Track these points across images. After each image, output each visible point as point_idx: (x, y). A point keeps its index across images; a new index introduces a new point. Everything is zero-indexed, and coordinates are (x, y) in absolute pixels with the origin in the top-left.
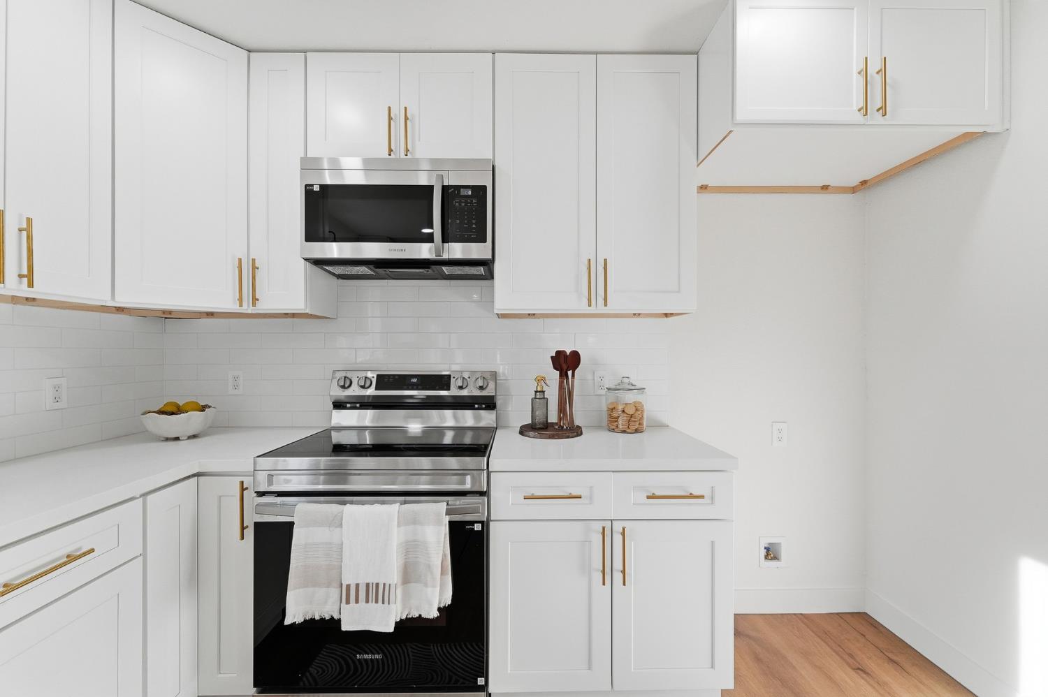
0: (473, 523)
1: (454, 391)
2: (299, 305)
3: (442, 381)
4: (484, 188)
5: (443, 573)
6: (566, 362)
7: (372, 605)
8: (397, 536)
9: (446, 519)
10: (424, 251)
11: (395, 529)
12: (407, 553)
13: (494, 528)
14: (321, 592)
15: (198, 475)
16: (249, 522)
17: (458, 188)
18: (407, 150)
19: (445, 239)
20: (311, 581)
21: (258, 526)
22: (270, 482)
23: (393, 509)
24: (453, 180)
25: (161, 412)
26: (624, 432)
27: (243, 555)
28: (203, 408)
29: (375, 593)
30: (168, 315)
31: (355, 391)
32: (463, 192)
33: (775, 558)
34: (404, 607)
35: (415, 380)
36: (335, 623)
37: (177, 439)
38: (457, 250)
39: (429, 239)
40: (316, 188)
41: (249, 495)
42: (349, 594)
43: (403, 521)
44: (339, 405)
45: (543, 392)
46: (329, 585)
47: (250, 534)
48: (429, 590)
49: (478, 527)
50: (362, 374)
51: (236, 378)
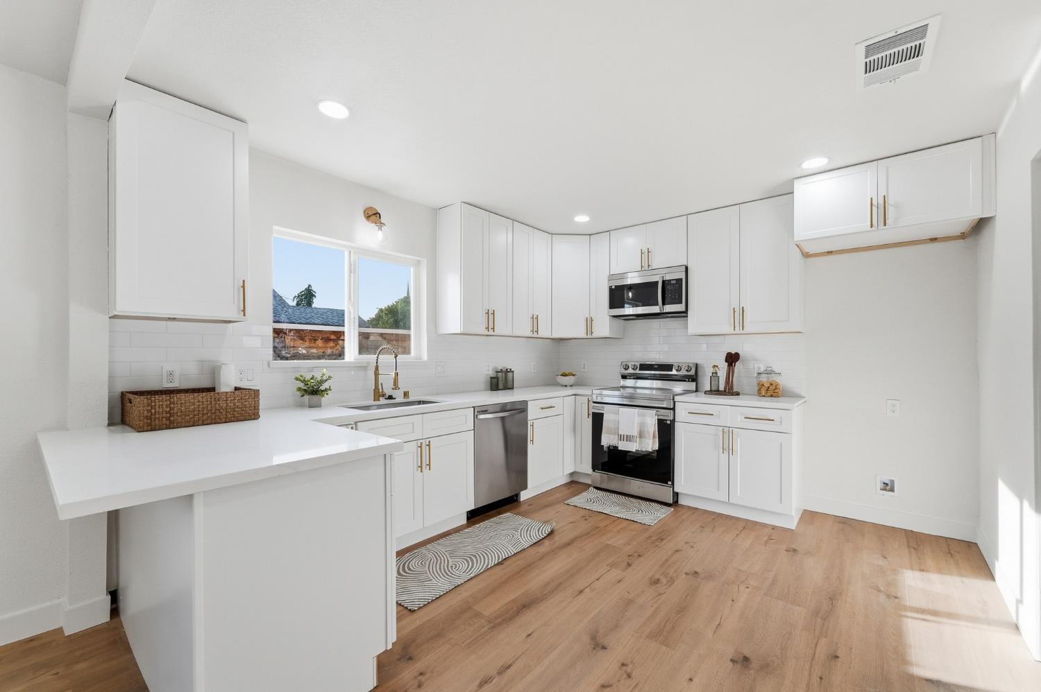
0: (666, 420)
1: (674, 372)
2: (607, 334)
3: (669, 367)
4: (681, 279)
5: (654, 437)
6: (732, 359)
7: (628, 442)
8: (637, 420)
9: (657, 417)
10: (655, 309)
11: (637, 418)
12: (641, 427)
13: (677, 425)
14: (612, 436)
15: (575, 395)
16: (591, 413)
17: (670, 281)
18: (649, 266)
19: (664, 303)
20: (609, 433)
21: (593, 413)
22: (597, 399)
23: (636, 410)
24: (668, 278)
25: (562, 375)
26: (764, 396)
27: (588, 424)
28: (574, 375)
29: (629, 438)
30: (561, 339)
31: (630, 371)
32: (672, 282)
33: (892, 490)
34: (639, 446)
35: (656, 366)
36: (616, 448)
37: (566, 386)
38: (669, 308)
39: (657, 304)
40: (613, 287)
41: (591, 403)
42: (621, 438)
43: (639, 415)
44: (624, 377)
45: (717, 373)
46: (615, 434)
47: (591, 416)
48: (648, 441)
49: (668, 422)
50: (633, 363)
51: (584, 365)
